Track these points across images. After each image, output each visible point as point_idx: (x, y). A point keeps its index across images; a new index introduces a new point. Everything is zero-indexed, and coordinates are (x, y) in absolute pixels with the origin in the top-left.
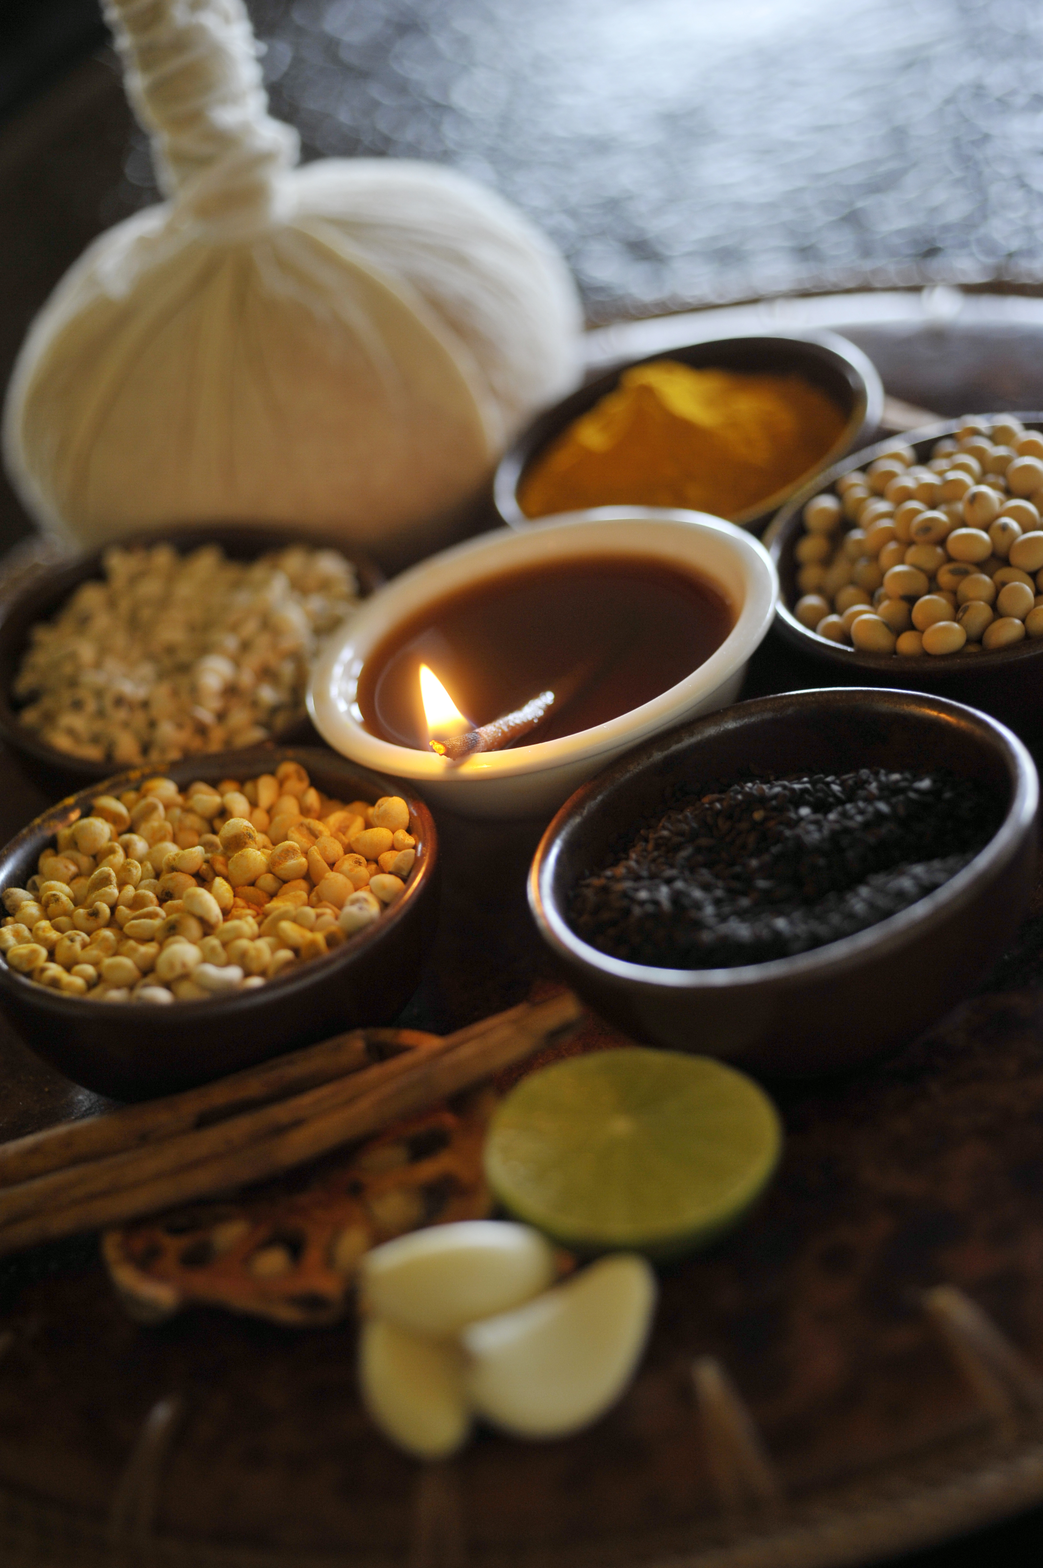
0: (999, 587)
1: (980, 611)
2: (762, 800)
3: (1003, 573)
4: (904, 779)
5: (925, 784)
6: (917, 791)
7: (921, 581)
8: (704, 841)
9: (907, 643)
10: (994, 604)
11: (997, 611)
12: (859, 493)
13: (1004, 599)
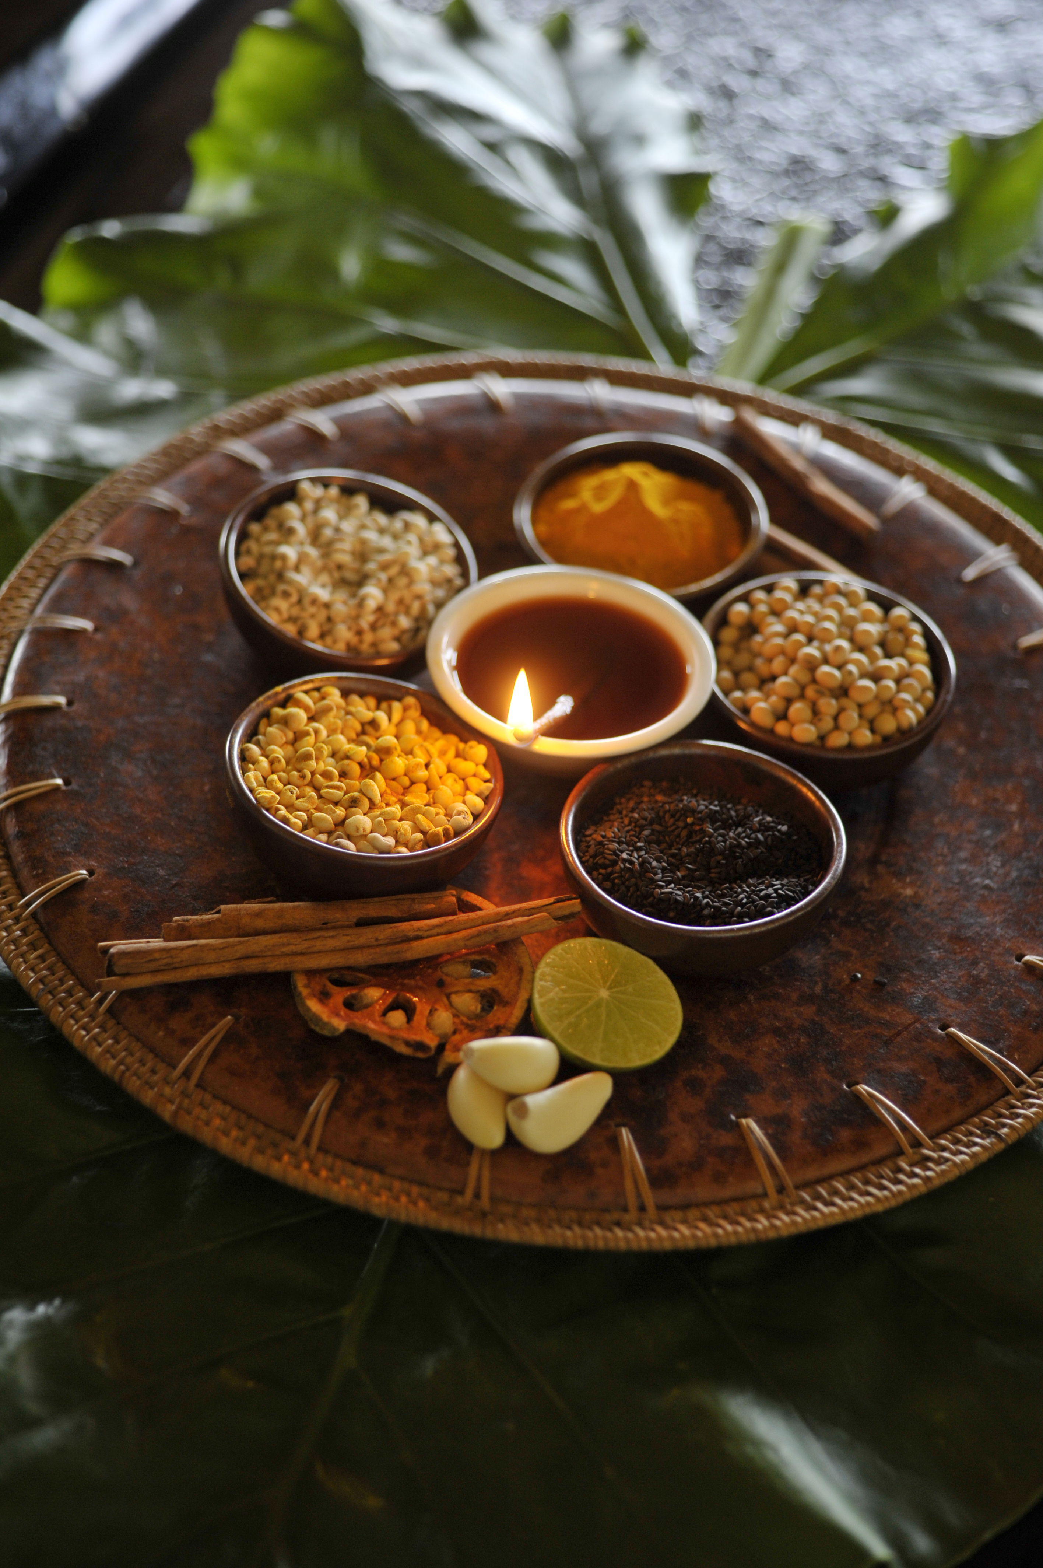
0: (841, 710)
1: (827, 723)
2: (693, 812)
3: (845, 702)
4: (773, 822)
5: (784, 828)
6: (779, 831)
7: (796, 692)
8: (657, 827)
9: (782, 728)
10: (836, 718)
11: (837, 727)
12: (762, 608)
13: (842, 719)
